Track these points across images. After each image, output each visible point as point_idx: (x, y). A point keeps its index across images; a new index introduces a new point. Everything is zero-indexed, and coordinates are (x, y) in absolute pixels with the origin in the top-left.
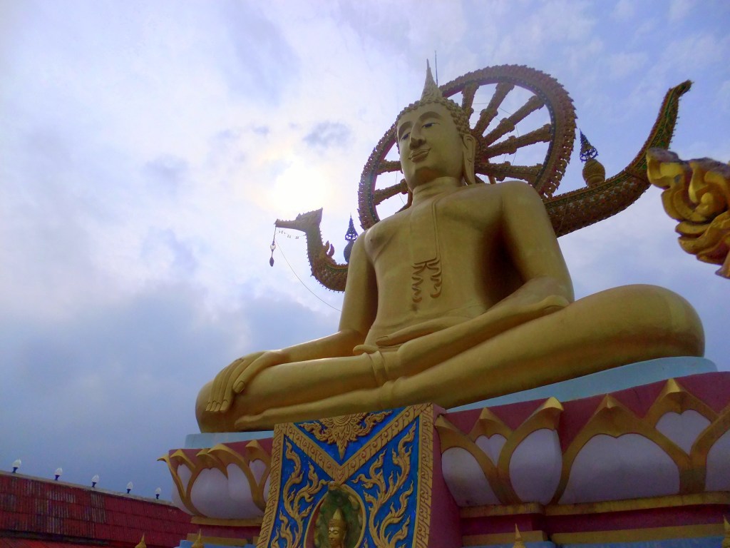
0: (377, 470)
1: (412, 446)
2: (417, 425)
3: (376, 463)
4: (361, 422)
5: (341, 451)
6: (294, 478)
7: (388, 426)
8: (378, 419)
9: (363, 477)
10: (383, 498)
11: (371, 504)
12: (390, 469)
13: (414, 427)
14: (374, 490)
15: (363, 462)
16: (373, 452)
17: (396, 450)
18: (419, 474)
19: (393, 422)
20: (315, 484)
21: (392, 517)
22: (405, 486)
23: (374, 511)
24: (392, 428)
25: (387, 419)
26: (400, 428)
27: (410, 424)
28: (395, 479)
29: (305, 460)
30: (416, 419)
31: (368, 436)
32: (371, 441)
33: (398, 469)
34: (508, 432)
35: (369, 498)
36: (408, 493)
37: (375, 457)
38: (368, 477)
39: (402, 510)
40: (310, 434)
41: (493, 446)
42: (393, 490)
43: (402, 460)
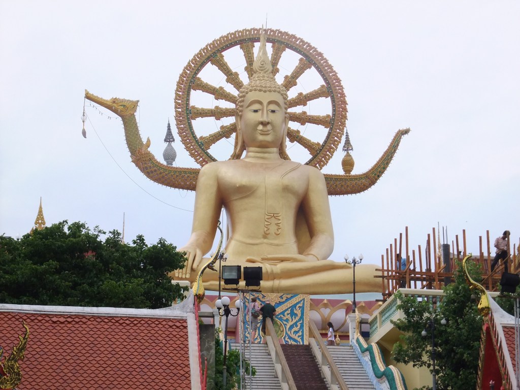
0: (288, 314)
1: (302, 308)
2: (304, 301)
3: (287, 312)
4: (281, 297)
7: (292, 300)
8: (288, 297)
9: (282, 316)
10: (291, 323)
11: (286, 325)
12: (293, 314)
13: (302, 302)
14: (287, 320)
15: (282, 311)
16: (286, 308)
17: (295, 308)
18: (304, 317)
19: (294, 299)
21: (295, 329)
22: (299, 320)
23: (288, 327)
24: (294, 301)
25: (292, 297)
26: (297, 301)
27: (301, 301)
28: (295, 318)
30: (304, 299)
31: (284, 302)
32: (285, 304)
33: (296, 315)
34: (332, 308)
35: (285, 323)
36: (301, 322)
37: (287, 310)
38: (284, 316)
39: (299, 327)
41: (326, 312)
42: (294, 321)
43: (298, 312)
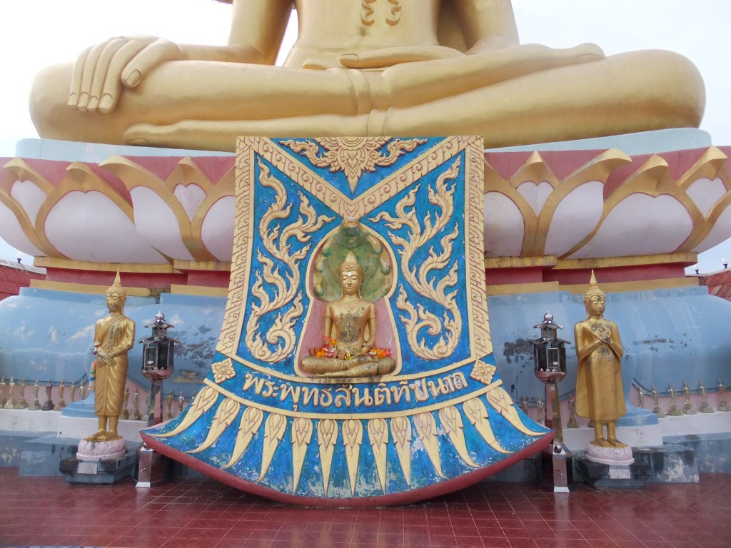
0: (407, 209)
1: (456, 184)
2: (463, 159)
3: (405, 199)
4: (383, 148)
5: (353, 182)
6: (277, 210)
7: (420, 157)
8: (408, 147)
9: (387, 216)
10: (417, 241)
11: (401, 247)
12: (425, 208)
13: (457, 162)
14: (404, 231)
15: (386, 197)
16: (401, 187)
17: (433, 187)
18: (467, 217)
19: (429, 152)
20: (311, 220)
21: (434, 261)
22: (448, 229)
23: (407, 255)
24: (427, 161)
25: (421, 147)
26: (440, 161)
27: (453, 158)
28: (433, 220)
29: (294, 189)
30: (462, 153)
31: (391, 167)
32: (398, 173)
33: (437, 209)
34: (556, 181)
35: (397, 240)
36: (454, 236)
37: (405, 192)
38: (394, 215)
39: (447, 254)
40: (301, 155)
41: (537, 195)
42: (430, 232)
43: (445, 200)
